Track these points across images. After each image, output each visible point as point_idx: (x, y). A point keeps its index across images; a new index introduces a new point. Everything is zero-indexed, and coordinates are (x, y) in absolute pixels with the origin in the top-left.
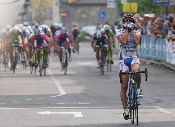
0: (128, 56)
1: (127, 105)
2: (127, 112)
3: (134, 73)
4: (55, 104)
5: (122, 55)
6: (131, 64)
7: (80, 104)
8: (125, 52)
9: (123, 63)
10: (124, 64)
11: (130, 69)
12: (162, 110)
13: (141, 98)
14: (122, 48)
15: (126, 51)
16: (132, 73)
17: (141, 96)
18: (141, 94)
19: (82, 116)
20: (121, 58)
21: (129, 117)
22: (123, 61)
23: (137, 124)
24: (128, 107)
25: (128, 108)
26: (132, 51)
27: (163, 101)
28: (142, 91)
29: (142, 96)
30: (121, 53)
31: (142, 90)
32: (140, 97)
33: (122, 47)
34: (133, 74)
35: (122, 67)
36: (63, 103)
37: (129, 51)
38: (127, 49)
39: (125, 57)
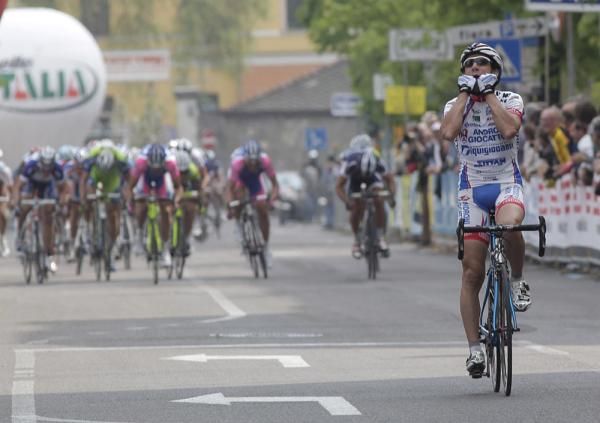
0: (486, 179)
1: (481, 334)
2: (479, 353)
3: (504, 229)
4: (218, 337)
5: (468, 173)
6: (497, 203)
7: (291, 335)
8: (476, 166)
9: (472, 200)
10: (474, 201)
11: (492, 219)
12: (539, 348)
13: (525, 310)
14: (468, 153)
15: (479, 162)
16: (498, 229)
17: (523, 303)
18: (526, 298)
19: (305, 364)
20: (465, 184)
21: (485, 371)
22: (469, 193)
23: (508, 393)
24: (483, 337)
25: (484, 342)
26: (496, 162)
27: (535, 329)
28: (528, 289)
29: (527, 303)
30: (465, 169)
31: (527, 287)
32: (521, 306)
33: (466, 150)
34: (500, 232)
35: (467, 212)
36: (243, 335)
37: (487, 162)
38: (482, 157)
39: (476, 180)
